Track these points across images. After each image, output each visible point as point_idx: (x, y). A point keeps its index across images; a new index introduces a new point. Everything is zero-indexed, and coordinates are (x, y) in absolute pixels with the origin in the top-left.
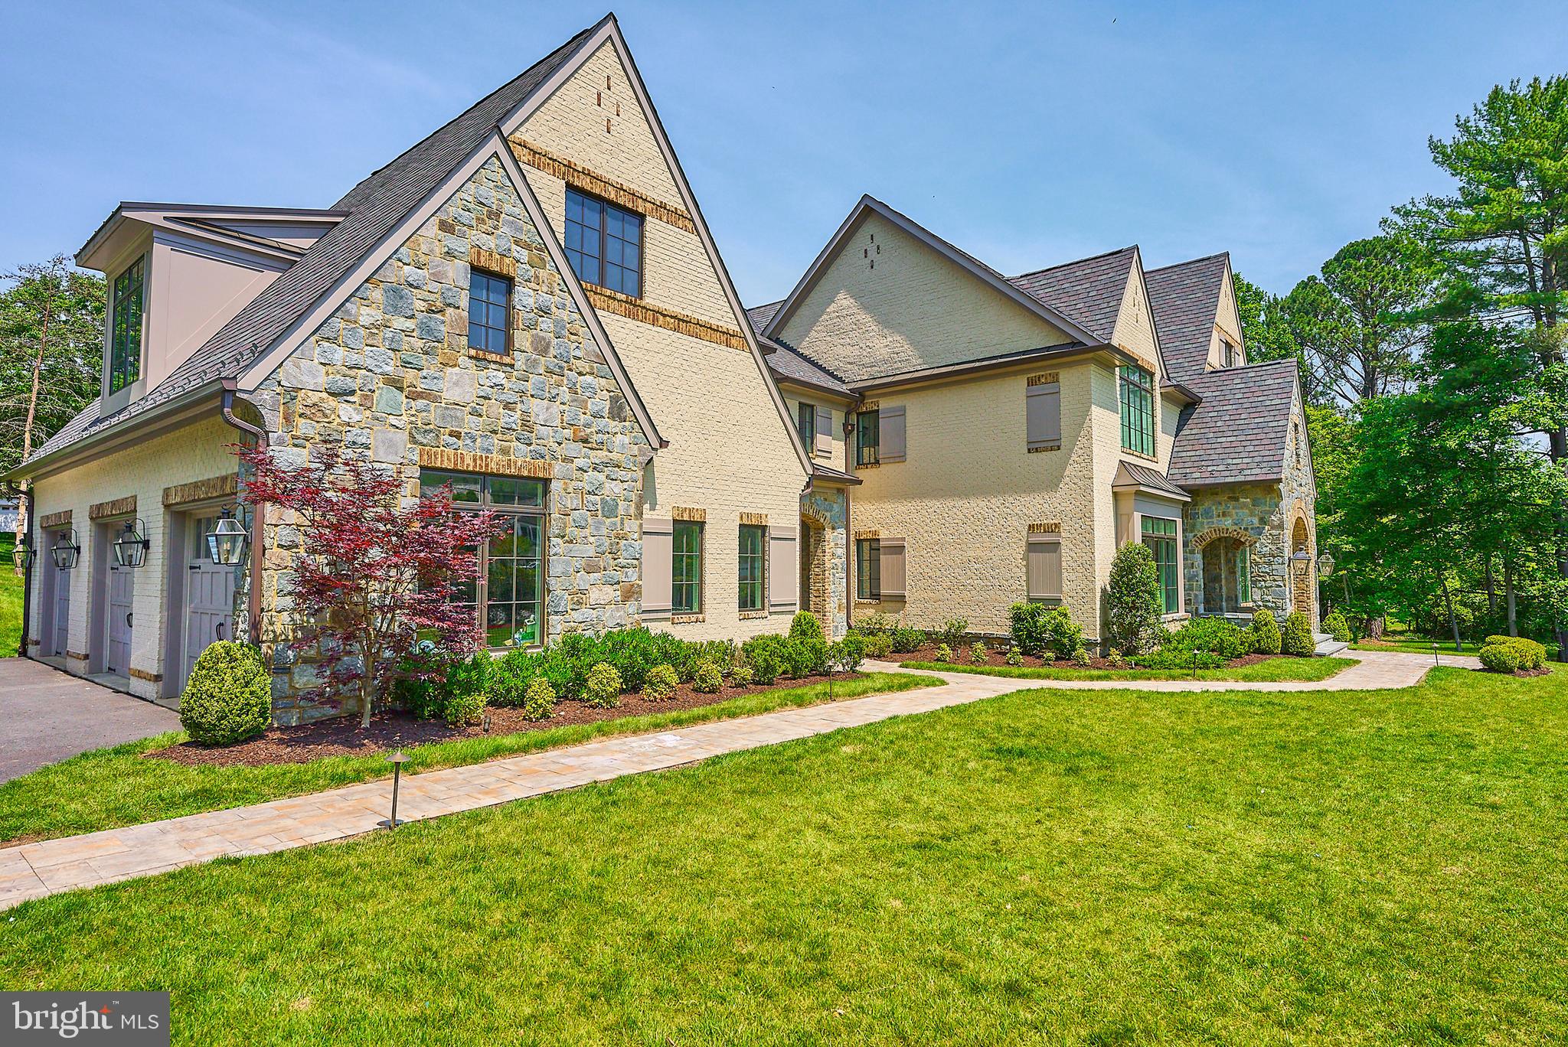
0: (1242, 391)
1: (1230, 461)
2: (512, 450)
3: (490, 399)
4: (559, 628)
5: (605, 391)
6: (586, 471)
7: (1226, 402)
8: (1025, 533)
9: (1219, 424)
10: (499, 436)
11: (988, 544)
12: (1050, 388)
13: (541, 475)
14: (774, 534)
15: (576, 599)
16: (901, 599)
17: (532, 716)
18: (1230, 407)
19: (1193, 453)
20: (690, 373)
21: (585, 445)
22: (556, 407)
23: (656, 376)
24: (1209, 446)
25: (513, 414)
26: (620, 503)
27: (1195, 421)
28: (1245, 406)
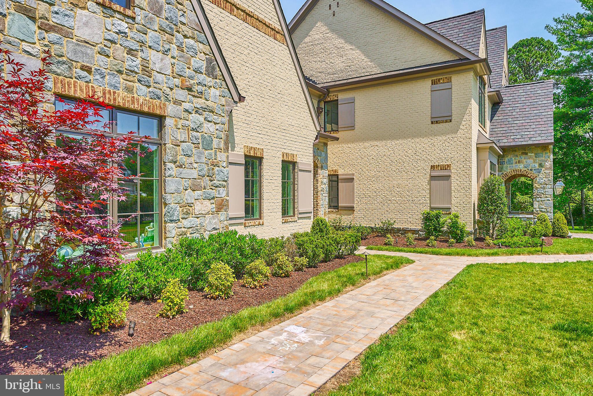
0: (525, 96)
1: (523, 133)
2: (135, 89)
3: (115, 43)
4: (174, 232)
5: (202, 54)
6: (190, 113)
7: (516, 102)
8: (429, 170)
9: (514, 114)
10: (124, 76)
11: (405, 177)
12: (446, 85)
13: (158, 112)
14: (301, 167)
15: (185, 210)
16: (351, 209)
17: (169, 313)
18: (519, 105)
19: (502, 129)
20: (253, 53)
21: (190, 93)
22: (168, 60)
23: (233, 51)
24: (510, 125)
25: (135, 59)
26: (214, 139)
27: (500, 112)
28: (527, 104)
